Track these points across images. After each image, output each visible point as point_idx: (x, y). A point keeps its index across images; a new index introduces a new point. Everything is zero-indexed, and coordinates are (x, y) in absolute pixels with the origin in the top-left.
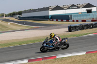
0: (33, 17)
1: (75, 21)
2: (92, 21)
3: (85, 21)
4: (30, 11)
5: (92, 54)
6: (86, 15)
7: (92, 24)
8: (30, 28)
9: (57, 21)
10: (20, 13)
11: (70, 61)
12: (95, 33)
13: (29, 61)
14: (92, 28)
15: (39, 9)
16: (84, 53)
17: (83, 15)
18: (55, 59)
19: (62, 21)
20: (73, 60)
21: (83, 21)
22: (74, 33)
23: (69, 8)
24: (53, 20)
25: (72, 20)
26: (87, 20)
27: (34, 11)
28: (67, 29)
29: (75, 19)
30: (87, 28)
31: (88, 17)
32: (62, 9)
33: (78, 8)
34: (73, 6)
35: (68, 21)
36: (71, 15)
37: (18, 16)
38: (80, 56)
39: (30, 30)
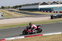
0: (29, 9)
1: (55, 12)
4: (26, 5)
8: (26, 16)
9: (44, 12)
10: (20, 6)
11: (52, 37)
13: (25, 37)
15: (32, 4)
16: (61, 33)
17: (60, 9)
18: (42, 36)
19: (47, 12)
20: (54, 37)
21: (60, 12)
22: (54, 20)
24: (41, 11)
25: (53, 12)
27: (29, 5)
28: (50, 17)
29: (55, 11)
32: (47, 4)
33: (58, 4)
34: (54, 3)
35: (51, 12)
36: (53, 8)
37: (19, 8)
38: (58, 35)
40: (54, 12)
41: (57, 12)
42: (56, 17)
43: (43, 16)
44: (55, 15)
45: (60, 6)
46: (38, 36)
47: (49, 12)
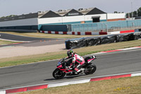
0: (15, 28)
1: (76, 33)
2: (101, 33)
3: (90, 34)
4: (10, 18)
5: (100, 82)
6: (92, 25)
7: (100, 38)
9: (49, 33)
11: (67, 91)
12: (105, 51)
14: (100, 44)
15: (23, 15)
16: (88, 81)
17: (87, 25)
18: (46, 89)
19: (57, 33)
20: (72, 90)
21: (87, 34)
23: (67, 15)
24: (43, 32)
25: (71, 33)
26: (92, 33)
27: (16, 18)
28: (64, 46)
29: (76, 30)
30: (93, 44)
31: (95, 28)
33: (81, 14)
34: (73, 12)
35: (65, 33)
36: (70, 24)
38: (81, 85)
39: (10, 47)
40: (73, 33)
41: (79, 34)
42: (77, 45)
43: (47, 42)
44: (76, 39)
45: (86, 20)
46: (37, 90)
47: (62, 33)
